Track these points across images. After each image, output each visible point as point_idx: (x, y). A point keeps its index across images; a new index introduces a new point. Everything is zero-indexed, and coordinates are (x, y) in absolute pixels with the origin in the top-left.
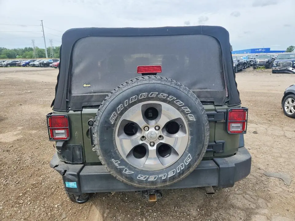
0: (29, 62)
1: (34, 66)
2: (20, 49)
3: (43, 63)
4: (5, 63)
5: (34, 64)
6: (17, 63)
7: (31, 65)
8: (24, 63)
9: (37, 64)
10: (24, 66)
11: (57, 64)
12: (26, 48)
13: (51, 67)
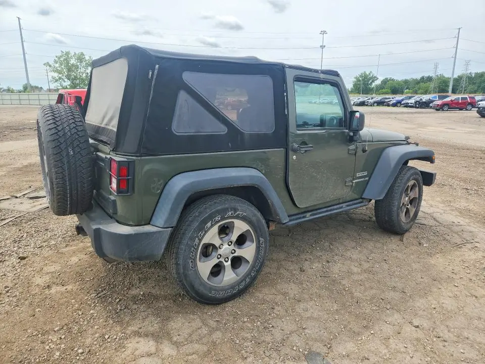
0: (403, 100)
1: (407, 106)
2: (414, 79)
3: (421, 101)
4: (371, 101)
5: (407, 103)
6: (386, 100)
7: (403, 104)
8: (394, 102)
9: (411, 103)
10: (395, 105)
11: (440, 103)
12: (423, 78)
13: (431, 107)
